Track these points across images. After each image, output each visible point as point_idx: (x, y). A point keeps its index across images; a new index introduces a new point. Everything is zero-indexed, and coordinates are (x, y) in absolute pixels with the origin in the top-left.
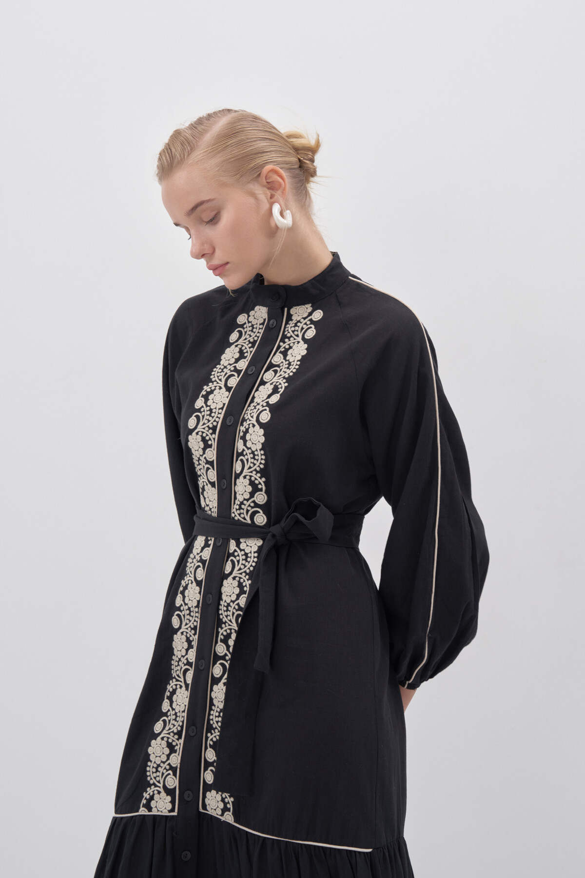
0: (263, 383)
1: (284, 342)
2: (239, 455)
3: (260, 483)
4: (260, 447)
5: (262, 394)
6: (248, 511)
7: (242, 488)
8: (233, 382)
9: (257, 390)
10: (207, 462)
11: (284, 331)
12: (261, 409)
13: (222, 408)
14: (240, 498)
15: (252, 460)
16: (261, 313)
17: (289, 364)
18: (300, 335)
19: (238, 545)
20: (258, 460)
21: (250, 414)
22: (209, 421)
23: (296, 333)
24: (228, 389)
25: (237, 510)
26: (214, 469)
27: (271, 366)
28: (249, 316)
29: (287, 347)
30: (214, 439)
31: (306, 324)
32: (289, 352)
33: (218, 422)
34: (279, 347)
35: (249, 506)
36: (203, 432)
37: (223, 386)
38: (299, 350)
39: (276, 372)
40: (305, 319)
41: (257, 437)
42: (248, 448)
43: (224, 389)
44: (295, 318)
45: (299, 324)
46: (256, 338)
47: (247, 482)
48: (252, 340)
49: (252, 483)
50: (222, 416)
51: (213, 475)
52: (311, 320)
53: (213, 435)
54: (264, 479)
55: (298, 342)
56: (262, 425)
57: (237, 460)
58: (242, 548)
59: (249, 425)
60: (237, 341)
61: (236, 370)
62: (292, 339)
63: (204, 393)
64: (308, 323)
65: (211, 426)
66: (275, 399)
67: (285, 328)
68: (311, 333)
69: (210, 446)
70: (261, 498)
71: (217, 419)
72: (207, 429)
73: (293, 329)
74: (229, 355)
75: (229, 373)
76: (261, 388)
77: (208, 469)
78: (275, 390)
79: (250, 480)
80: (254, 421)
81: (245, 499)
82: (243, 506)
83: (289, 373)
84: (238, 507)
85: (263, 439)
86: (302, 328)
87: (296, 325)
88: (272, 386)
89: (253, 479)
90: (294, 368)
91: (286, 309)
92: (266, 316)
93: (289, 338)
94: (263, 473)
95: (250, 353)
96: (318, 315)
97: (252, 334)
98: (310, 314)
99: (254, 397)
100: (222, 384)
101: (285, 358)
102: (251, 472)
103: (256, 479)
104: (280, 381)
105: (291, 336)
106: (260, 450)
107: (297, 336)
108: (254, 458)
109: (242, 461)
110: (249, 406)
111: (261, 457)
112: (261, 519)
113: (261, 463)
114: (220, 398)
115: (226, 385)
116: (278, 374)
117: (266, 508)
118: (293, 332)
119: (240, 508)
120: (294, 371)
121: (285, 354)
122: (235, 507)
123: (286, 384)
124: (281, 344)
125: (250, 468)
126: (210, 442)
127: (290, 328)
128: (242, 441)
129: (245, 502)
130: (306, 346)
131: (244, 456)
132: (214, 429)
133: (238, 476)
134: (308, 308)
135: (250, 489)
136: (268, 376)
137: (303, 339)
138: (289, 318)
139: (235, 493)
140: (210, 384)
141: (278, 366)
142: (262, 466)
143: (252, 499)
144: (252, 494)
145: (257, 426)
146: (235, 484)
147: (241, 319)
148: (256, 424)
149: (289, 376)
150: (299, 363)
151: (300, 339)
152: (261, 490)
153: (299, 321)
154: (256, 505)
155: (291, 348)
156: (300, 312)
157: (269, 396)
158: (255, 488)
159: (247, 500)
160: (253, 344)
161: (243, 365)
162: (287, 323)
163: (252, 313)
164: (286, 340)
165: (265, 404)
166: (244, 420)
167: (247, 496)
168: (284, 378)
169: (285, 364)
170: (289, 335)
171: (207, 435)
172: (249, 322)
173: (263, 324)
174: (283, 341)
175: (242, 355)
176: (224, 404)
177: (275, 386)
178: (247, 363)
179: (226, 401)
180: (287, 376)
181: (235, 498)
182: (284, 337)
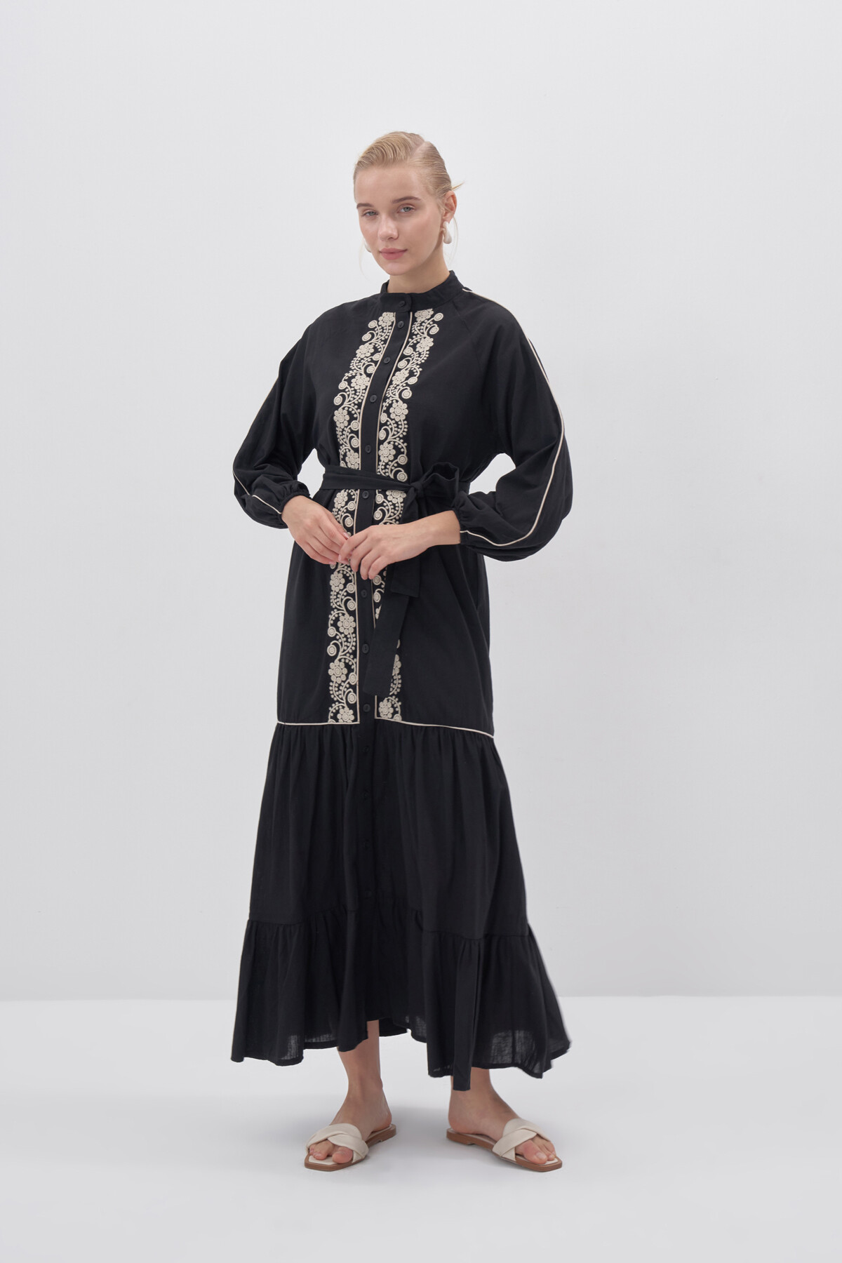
0: (398, 370)
1: (412, 339)
2: (382, 425)
3: (402, 448)
4: (404, 418)
5: (399, 378)
6: (392, 470)
7: (386, 452)
8: (372, 369)
9: (394, 375)
10: (352, 432)
11: (411, 330)
12: (402, 388)
13: (365, 389)
14: (384, 460)
15: (396, 429)
16: (388, 318)
17: (420, 354)
18: (426, 333)
19: (386, 497)
20: (401, 429)
21: (392, 393)
22: (354, 399)
23: (422, 331)
24: (369, 375)
25: (382, 469)
26: (358, 437)
27: (403, 357)
28: (378, 321)
29: (415, 342)
30: (359, 413)
31: (429, 324)
32: (418, 346)
33: (362, 400)
34: (408, 342)
35: (393, 466)
36: (349, 408)
37: (363, 373)
38: (426, 344)
39: (408, 361)
40: (428, 320)
41: (400, 411)
42: (392, 420)
43: (364, 376)
44: (419, 320)
45: (423, 324)
46: (387, 337)
47: (391, 446)
48: (383, 339)
49: (395, 447)
50: (366, 395)
51: (357, 442)
52: (433, 321)
53: (359, 410)
54: (406, 444)
55: (425, 338)
56: (404, 401)
57: (380, 430)
58: (389, 500)
59: (392, 401)
60: (370, 340)
61: (372, 361)
62: (418, 336)
63: (346, 378)
64: (431, 323)
65: (356, 402)
66: (413, 381)
67: (411, 327)
68: (435, 330)
69: (356, 419)
70: (403, 460)
71: (362, 398)
72: (353, 405)
73: (419, 328)
74: (363, 351)
75: (367, 363)
76: (397, 373)
77: (352, 437)
78: (411, 374)
79: (394, 445)
80: (397, 397)
81: (390, 461)
82: (388, 466)
83: (421, 360)
84: (383, 467)
85: (406, 412)
86: (427, 328)
87: (421, 325)
88: (408, 371)
89: (396, 444)
90: (425, 356)
91: (411, 313)
92: (394, 319)
93: (416, 335)
94: (405, 439)
95: (383, 348)
96: (439, 317)
97: (383, 334)
98: (432, 316)
99: (391, 381)
100: (362, 372)
101: (415, 350)
102: (395, 439)
103: (399, 444)
104: (414, 366)
105: (418, 334)
106: (404, 420)
107: (423, 333)
108: (397, 427)
109: (386, 430)
110: (389, 387)
111: (404, 427)
112: (402, 477)
113: (404, 431)
114: (362, 383)
115: (365, 372)
116: (411, 362)
117: (407, 468)
118: (419, 330)
119: (385, 468)
120: (425, 358)
121: (414, 347)
122: (380, 467)
123: (421, 369)
124: (410, 340)
125: (394, 435)
126: (355, 416)
127: (416, 328)
128: (386, 414)
129: (390, 463)
130: (432, 339)
131: (388, 426)
132: (359, 405)
133: (381, 442)
134: (431, 312)
135: (394, 452)
136: (402, 364)
137: (428, 334)
138: (415, 320)
139: (379, 456)
140: (351, 372)
141: (410, 356)
142: (405, 434)
143: (396, 461)
144: (396, 457)
145: (400, 402)
146: (379, 449)
147: (372, 324)
148: (399, 400)
149: (422, 363)
150: (428, 352)
151: (426, 335)
152: (403, 453)
153: (423, 322)
154: (399, 465)
155: (418, 342)
156: (424, 315)
157: (407, 379)
158: (398, 452)
159: (392, 461)
160: (385, 341)
161: (378, 357)
162: (412, 324)
163: (380, 319)
164: (414, 337)
165: (404, 385)
166: (386, 398)
167: (391, 458)
168: (417, 364)
169: (416, 355)
170: (416, 333)
171: (353, 410)
172: (379, 326)
173: (392, 326)
174: (411, 337)
175: (376, 350)
176: (367, 387)
177: (410, 370)
178: (382, 356)
179: (369, 384)
180: (419, 363)
181: (379, 460)
182: (412, 335)
